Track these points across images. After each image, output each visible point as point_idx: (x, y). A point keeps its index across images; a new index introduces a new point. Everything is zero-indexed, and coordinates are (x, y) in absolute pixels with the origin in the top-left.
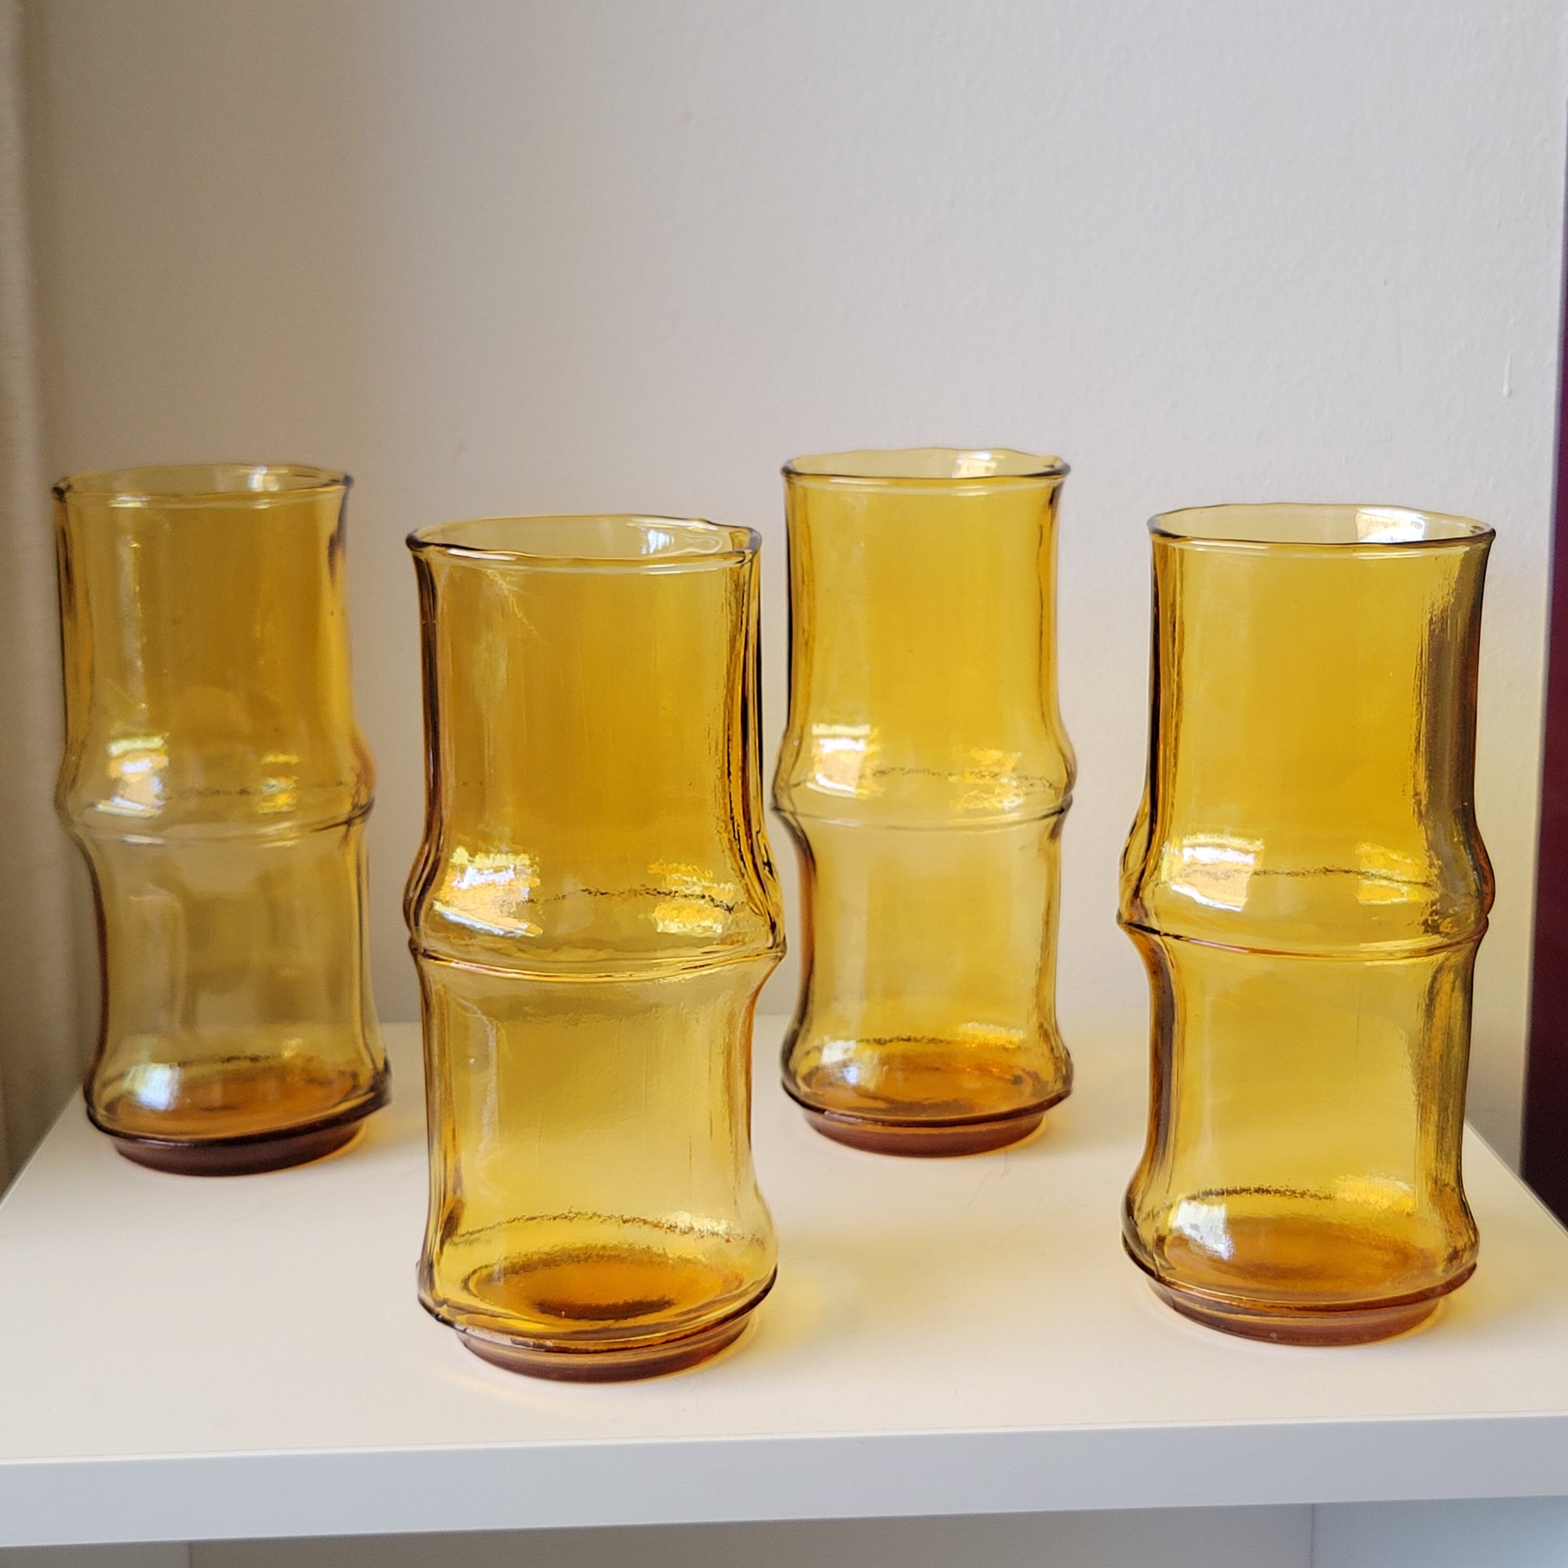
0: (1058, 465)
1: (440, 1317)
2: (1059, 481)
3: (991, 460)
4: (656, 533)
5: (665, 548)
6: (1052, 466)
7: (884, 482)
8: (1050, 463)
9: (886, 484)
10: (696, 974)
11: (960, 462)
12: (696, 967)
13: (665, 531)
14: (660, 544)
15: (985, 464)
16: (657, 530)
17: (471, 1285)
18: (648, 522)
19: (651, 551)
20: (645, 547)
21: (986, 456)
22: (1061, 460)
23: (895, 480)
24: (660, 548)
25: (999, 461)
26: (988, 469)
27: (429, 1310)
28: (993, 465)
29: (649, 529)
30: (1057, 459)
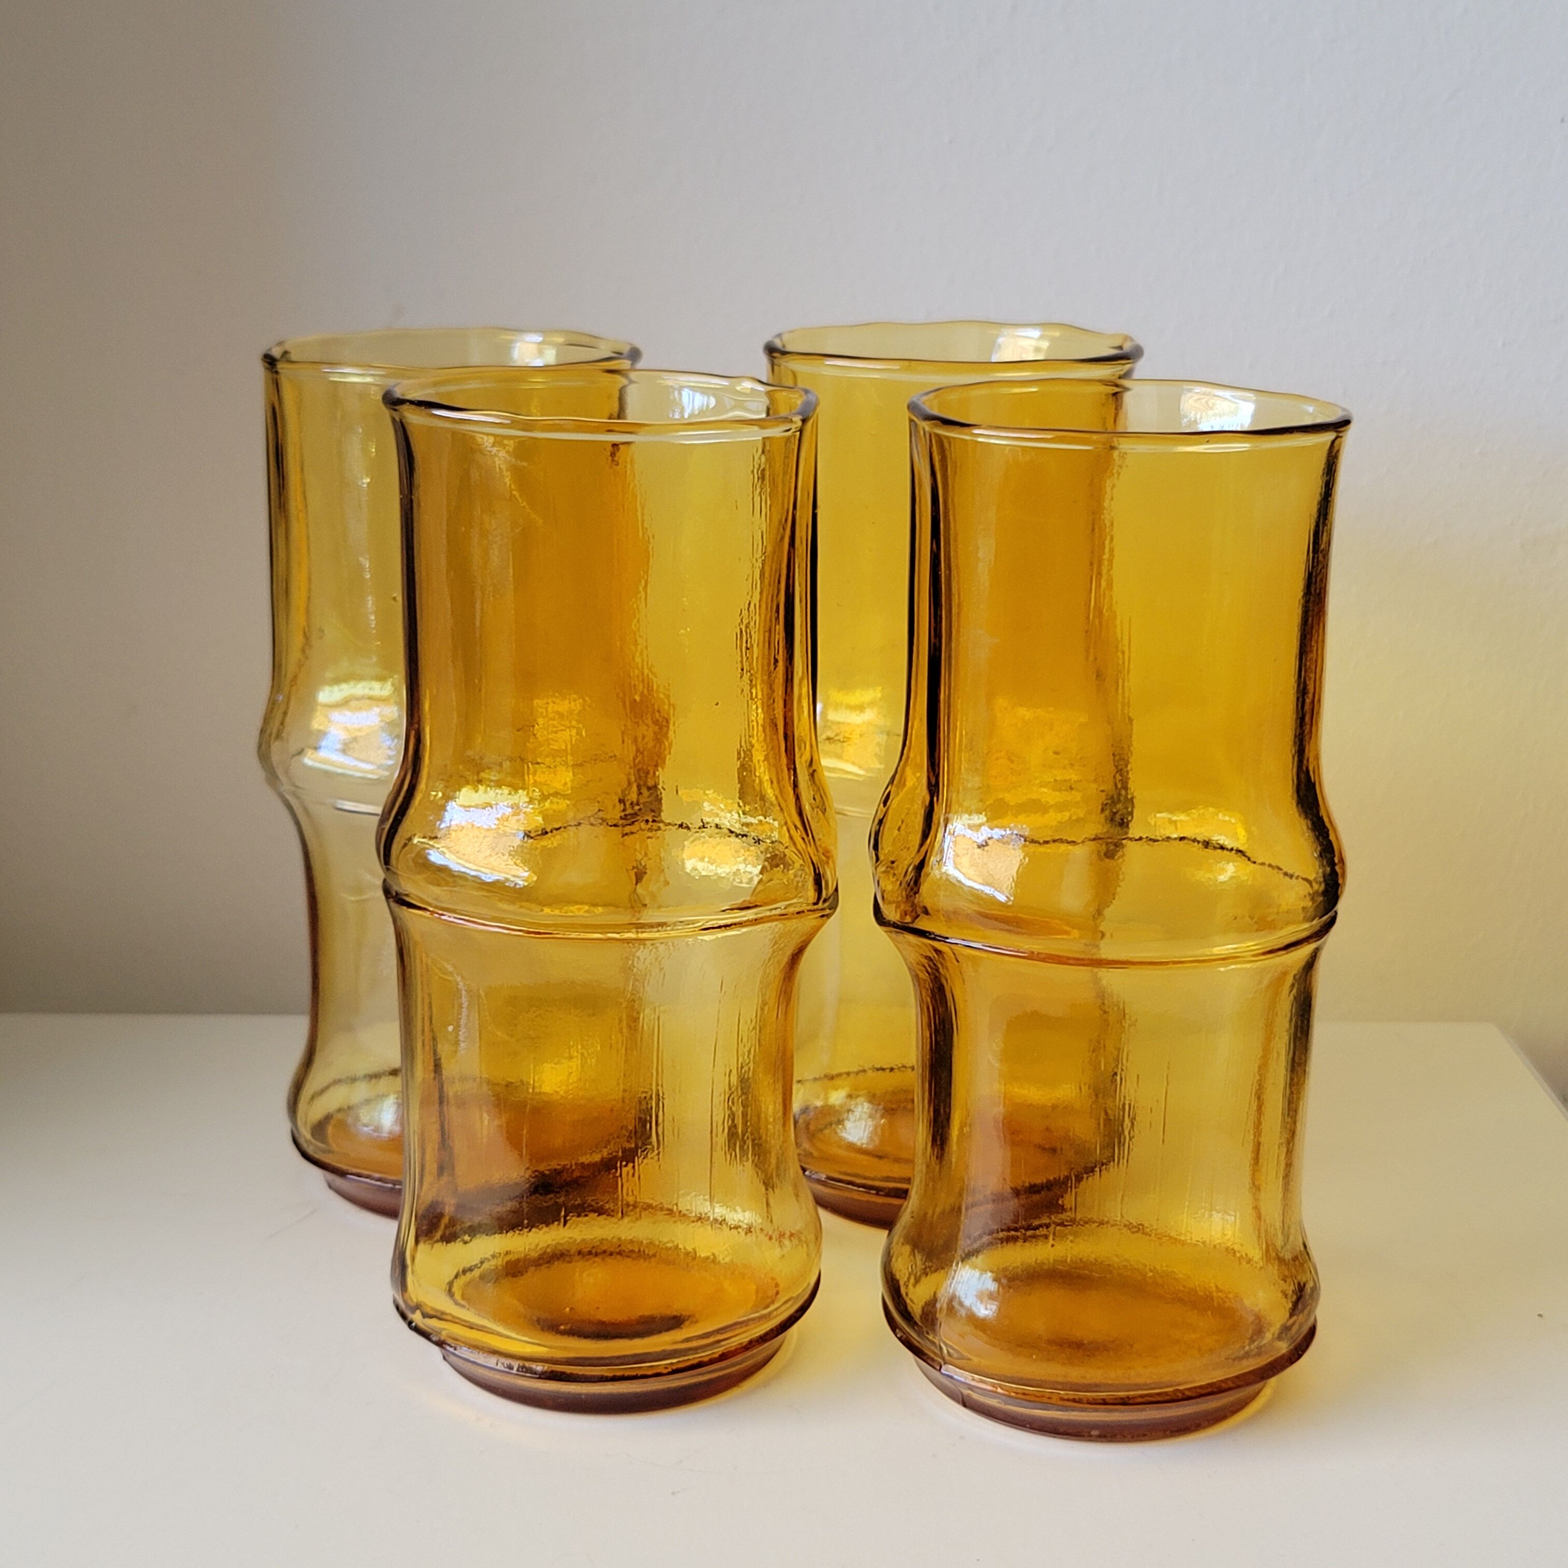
0: (1127, 347)
1: (413, 1324)
2: (1128, 366)
3: (1042, 337)
4: (691, 393)
5: (702, 412)
6: (1120, 348)
7: (895, 366)
8: (1118, 344)
9: (898, 367)
10: (720, 935)
11: (1000, 340)
12: (720, 927)
13: (704, 391)
14: (696, 408)
15: (1034, 343)
16: (694, 389)
17: (456, 1289)
18: (683, 379)
19: (686, 416)
20: (678, 411)
21: (1035, 333)
22: (1132, 339)
23: (907, 363)
24: (697, 412)
25: (1052, 340)
26: (1037, 350)
27: (404, 1316)
28: (1045, 345)
29: (681, 388)
30: (1127, 338)
